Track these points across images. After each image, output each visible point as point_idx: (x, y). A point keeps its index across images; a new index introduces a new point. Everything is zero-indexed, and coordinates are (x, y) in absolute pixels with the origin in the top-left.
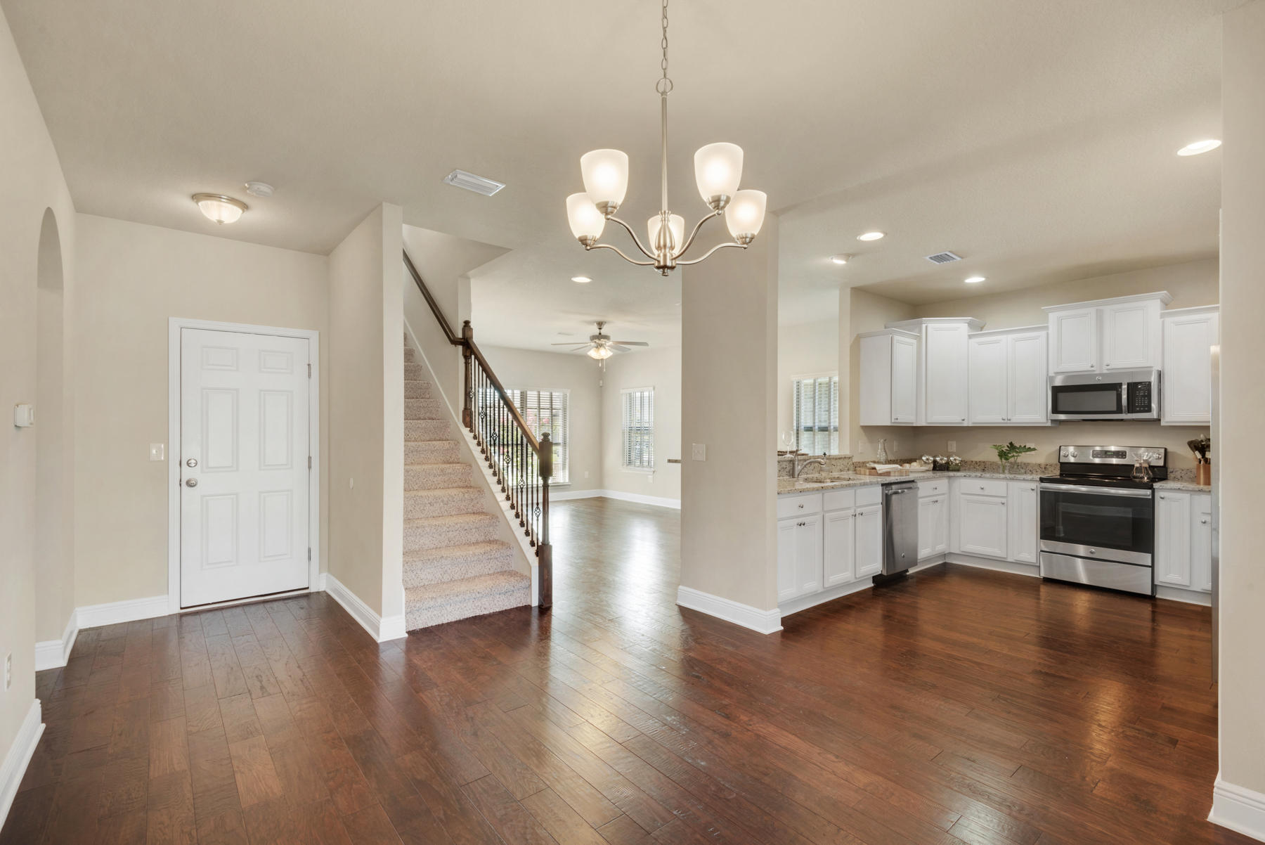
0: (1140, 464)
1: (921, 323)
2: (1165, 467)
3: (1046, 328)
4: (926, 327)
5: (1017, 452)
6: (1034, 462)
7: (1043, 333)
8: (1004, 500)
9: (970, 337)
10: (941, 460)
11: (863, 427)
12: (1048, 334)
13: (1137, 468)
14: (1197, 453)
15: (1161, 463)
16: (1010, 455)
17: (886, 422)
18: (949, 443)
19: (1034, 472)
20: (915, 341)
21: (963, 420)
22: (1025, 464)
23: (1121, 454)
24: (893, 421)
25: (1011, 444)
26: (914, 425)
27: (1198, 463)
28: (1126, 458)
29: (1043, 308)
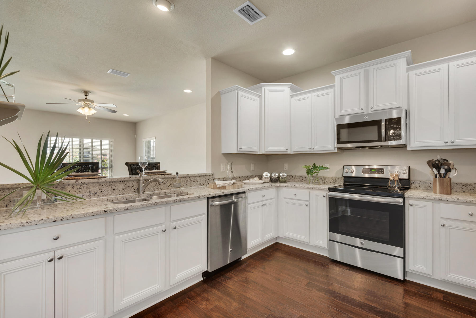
0: (394, 178)
1: (261, 87)
2: (409, 179)
3: (333, 86)
4: (265, 89)
5: (317, 170)
6: (329, 176)
7: (332, 90)
8: (307, 203)
9: (292, 96)
10: (275, 175)
11: (222, 154)
12: (335, 90)
13: (391, 180)
14: (434, 170)
15: (406, 177)
16: (313, 172)
17: (234, 151)
18: (284, 164)
19: (329, 182)
20: (258, 99)
21: (287, 150)
22: (324, 177)
23: (380, 171)
24: (238, 150)
25: (314, 164)
26: (258, 153)
27: (434, 178)
28: (383, 173)
29: (331, 72)
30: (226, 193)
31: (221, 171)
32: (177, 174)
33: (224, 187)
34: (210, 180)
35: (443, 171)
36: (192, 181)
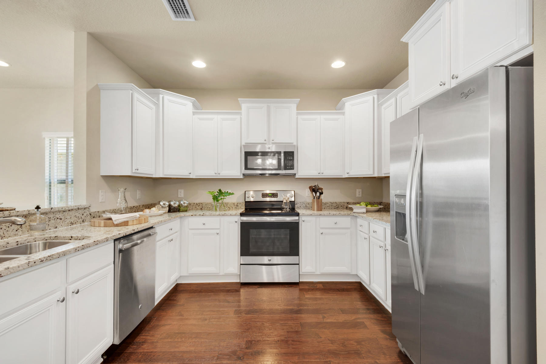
0: (286, 200)
1: (159, 94)
2: (294, 201)
3: (240, 113)
4: (163, 97)
5: (224, 196)
6: (231, 202)
7: (238, 117)
8: (218, 231)
9: (194, 113)
10: (175, 204)
11: (102, 176)
12: (241, 118)
13: (285, 203)
14: (314, 193)
15: (293, 199)
16: (219, 198)
17: (127, 172)
18: (179, 190)
19: (231, 208)
20: (154, 107)
21: (190, 173)
22: (226, 203)
23: (274, 195)
24: (134, 171)
25: (220, 190)
26: (154, 176)
27: (313, 199)
28: (278, 197)
29: (239, 99)
30: (136, 231)
31: (100, 202)
32: (38, 208)
33: (125, 224)
34: (85, 215)
35: (318, 194)
36: (58, 218)
